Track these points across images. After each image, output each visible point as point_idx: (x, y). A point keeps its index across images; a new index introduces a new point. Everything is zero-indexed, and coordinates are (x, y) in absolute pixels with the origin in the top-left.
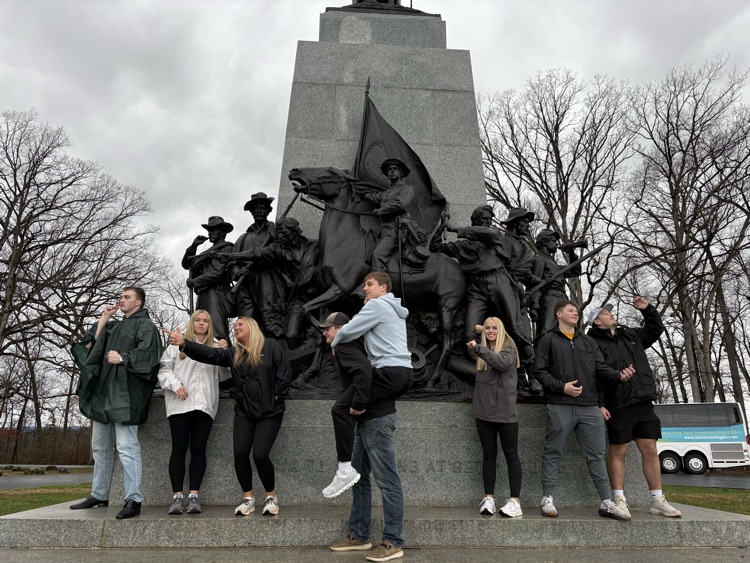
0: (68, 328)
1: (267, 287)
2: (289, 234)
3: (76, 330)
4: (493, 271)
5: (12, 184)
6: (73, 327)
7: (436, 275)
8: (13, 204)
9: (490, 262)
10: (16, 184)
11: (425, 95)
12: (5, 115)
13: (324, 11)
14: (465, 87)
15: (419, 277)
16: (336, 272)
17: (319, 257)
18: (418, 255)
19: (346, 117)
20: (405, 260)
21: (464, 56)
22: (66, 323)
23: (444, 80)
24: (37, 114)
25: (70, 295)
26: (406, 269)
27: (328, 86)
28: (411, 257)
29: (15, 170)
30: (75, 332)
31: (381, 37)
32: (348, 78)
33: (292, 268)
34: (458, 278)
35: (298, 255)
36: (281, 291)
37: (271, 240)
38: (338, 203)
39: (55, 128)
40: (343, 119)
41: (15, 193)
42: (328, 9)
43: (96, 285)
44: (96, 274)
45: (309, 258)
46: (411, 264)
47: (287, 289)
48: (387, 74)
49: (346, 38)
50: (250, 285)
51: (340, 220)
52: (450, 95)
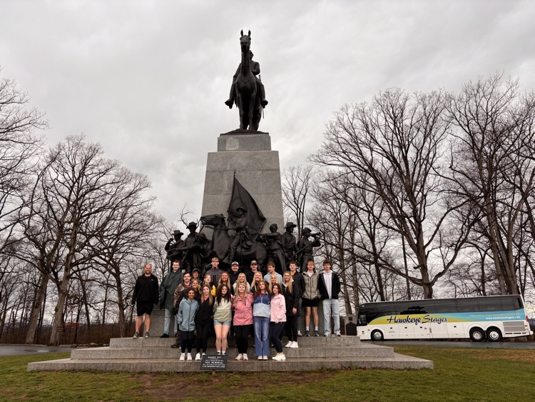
0: (104, 260)
1: (195, 258)
2: (202, 239)
3: (109, 261)
4: (276, 250)
5: (71, 176)
6: (107, 259)
7: (255, 252)
8: (72, 187)
9: (275, 246)
10: (74, 176)
11: (259, 172)
12: (67, 138)
13: (219, 136)
14: (276, 168)
15: (249, 253)
16: (217, 253)
17: (212, 248)
18: (247, 245)
19: (227, 184)
20: (243, 247)
21: (276, 153)
22: (103, 257)
23: (267, 165)
24: (84, 136)
25: (105, 240)
26: (243, 250)
27: (220, 172)
28: (245, 246)
29: (73, 168)
30: (108, 262)
31: (243, 146)
32: (228, 167)
33: (203, 251)
34: (265, 252)
35: (205, 246)
36: (200, 260)
37: (196, 241)
38: (218, 227)
39: (95, 144)
40: (226, 185)
41: (73, 181)
42: (221, 135)
43: (119, 234)
44: (119, 227)
45: (209, 247)
46: (245, 248)
47: (202, 259)
48: (244, 164)
49: (228, 147)
50: (189, 258)
51: (219, 233)
52: (270, 172)
